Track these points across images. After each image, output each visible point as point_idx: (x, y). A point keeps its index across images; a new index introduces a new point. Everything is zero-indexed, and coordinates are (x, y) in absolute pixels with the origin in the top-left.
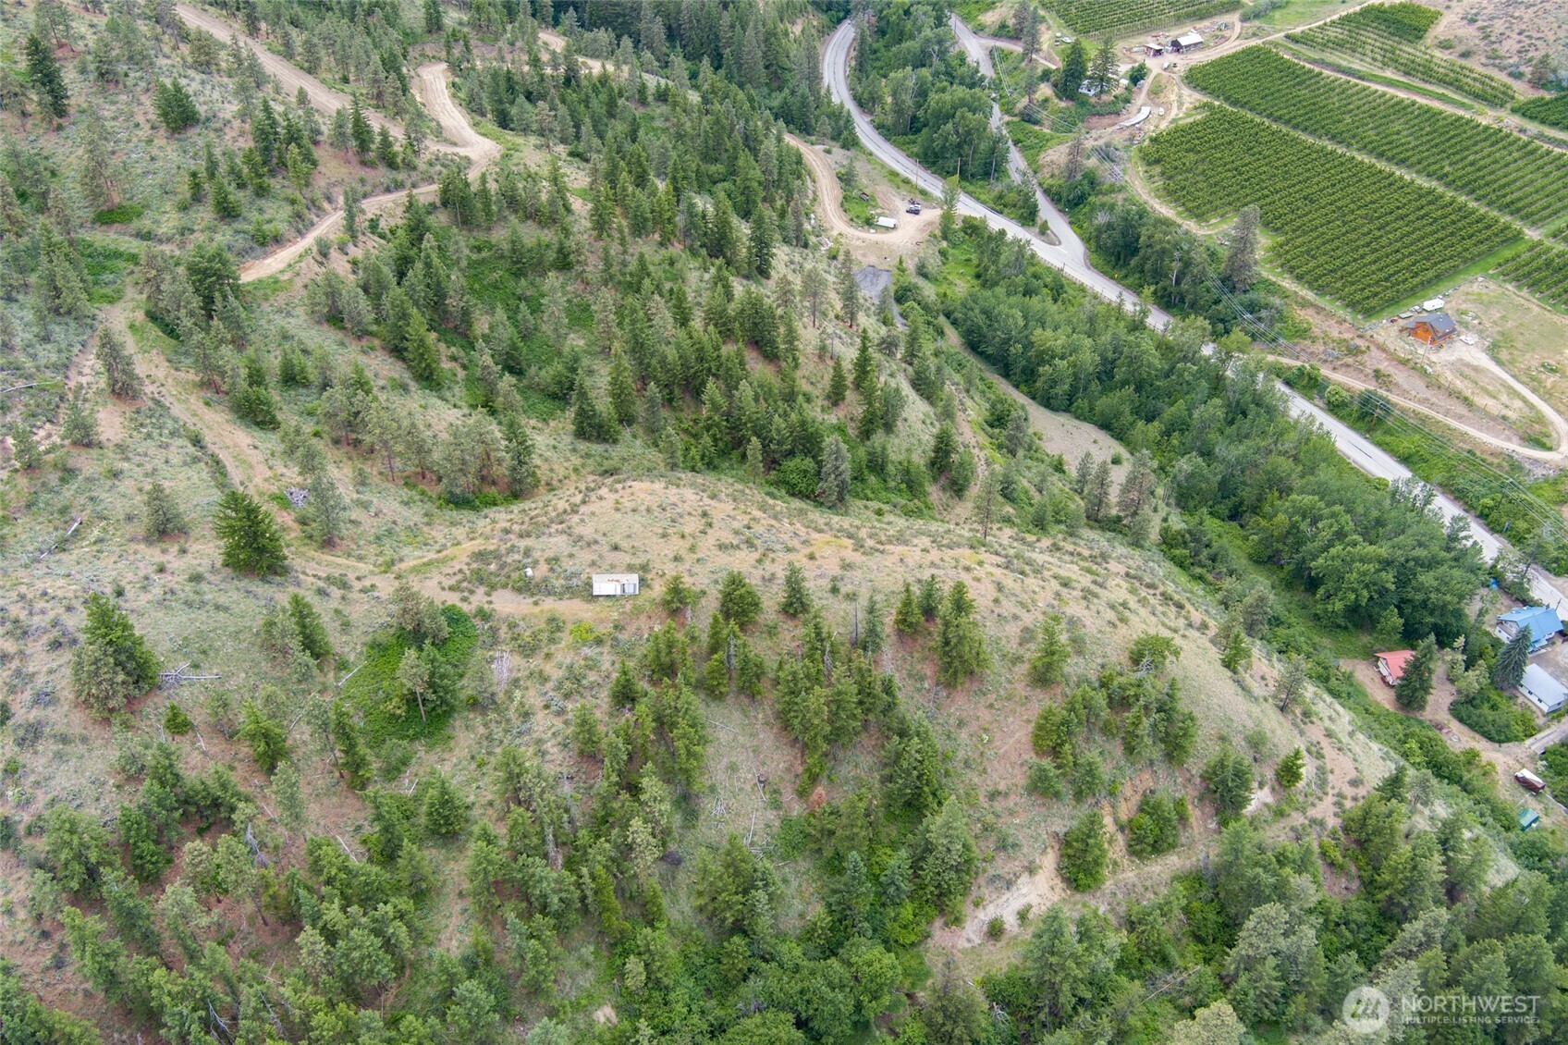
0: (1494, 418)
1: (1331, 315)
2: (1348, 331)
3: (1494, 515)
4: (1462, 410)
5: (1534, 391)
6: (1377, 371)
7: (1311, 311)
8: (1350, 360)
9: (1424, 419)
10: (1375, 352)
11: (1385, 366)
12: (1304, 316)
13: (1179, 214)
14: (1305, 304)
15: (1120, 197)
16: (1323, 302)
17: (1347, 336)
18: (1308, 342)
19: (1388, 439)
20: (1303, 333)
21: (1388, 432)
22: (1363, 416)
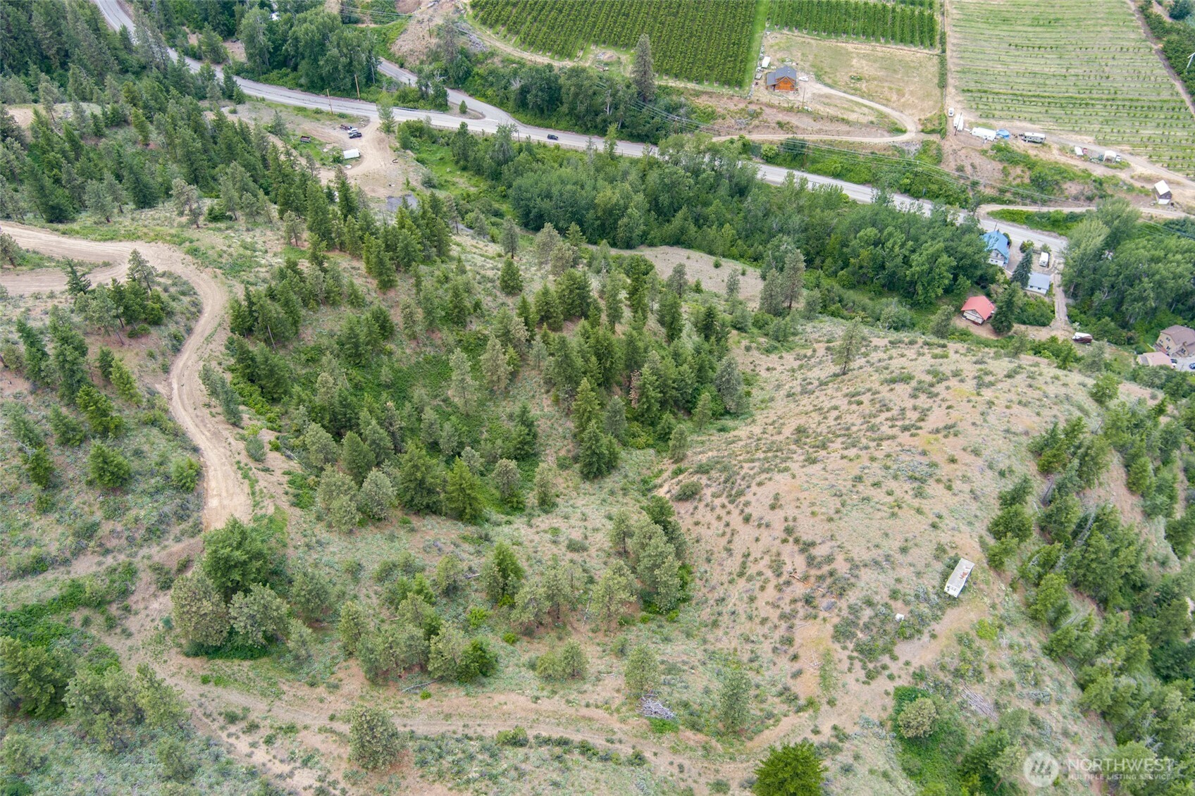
0: (866, 126)
1: (721, 96)
2: (739, 102)
3: (914, 187)
4: (845, 128)
5: (862, 97)
6: (779, 123)
7: (705, 98)
8: (756, 122)
9: (831, 143)
10: (767, 110)
11: (781, 117)
12: (702, 102)
13: (552, 58)
14: (698, 94)
15: (496, 60)
16: (705, 87)
17: (742, 106)
18: (720, 120)
19: (819, 166)
20: (711, 116)
21: (814, 161)
22: (795, 158)
